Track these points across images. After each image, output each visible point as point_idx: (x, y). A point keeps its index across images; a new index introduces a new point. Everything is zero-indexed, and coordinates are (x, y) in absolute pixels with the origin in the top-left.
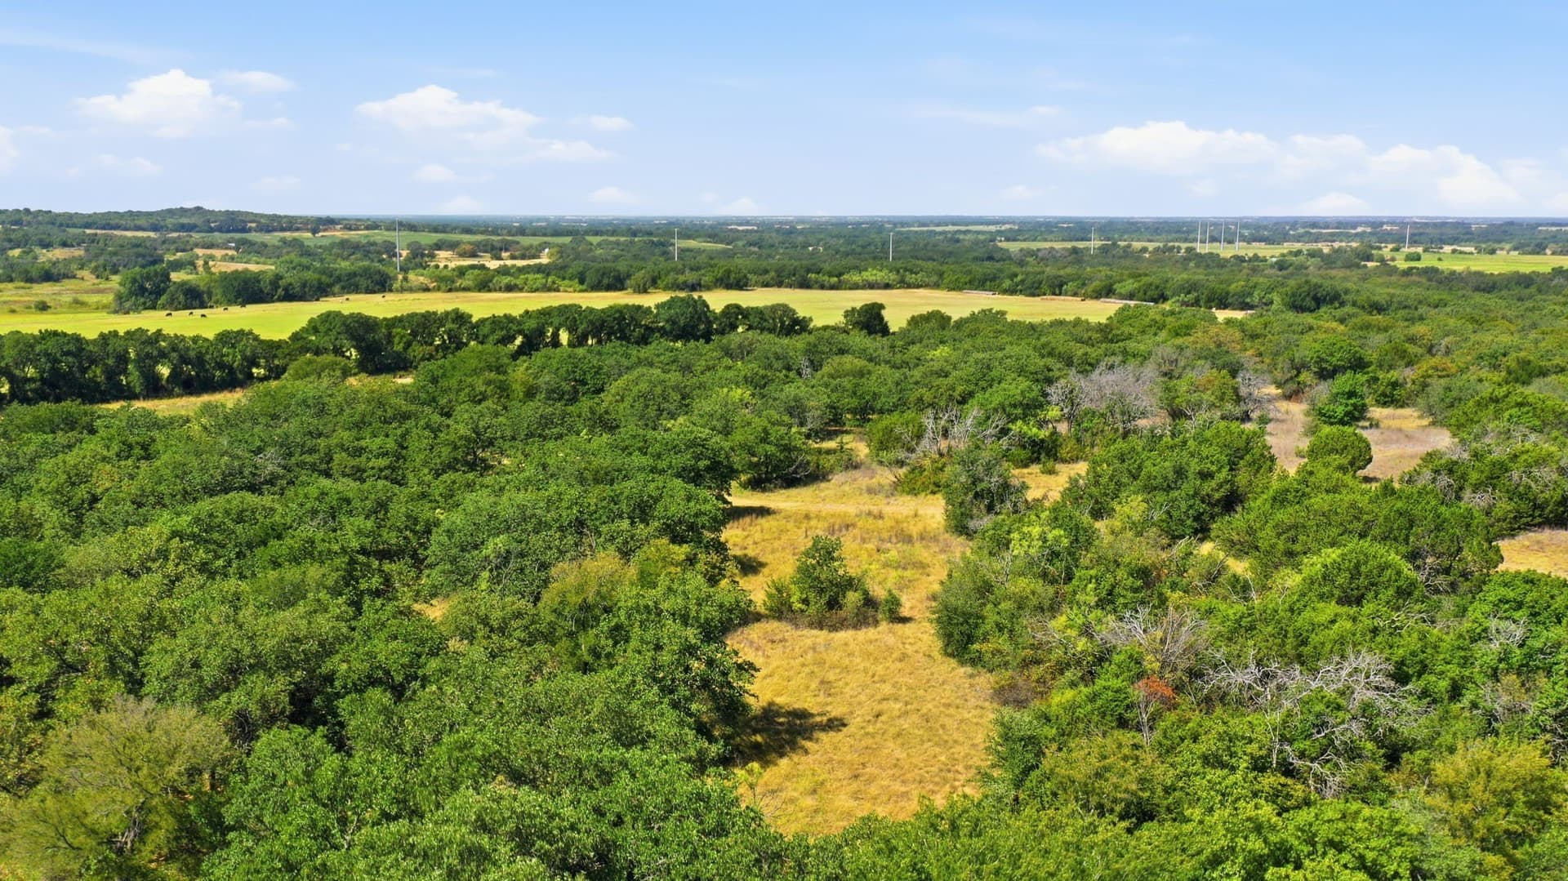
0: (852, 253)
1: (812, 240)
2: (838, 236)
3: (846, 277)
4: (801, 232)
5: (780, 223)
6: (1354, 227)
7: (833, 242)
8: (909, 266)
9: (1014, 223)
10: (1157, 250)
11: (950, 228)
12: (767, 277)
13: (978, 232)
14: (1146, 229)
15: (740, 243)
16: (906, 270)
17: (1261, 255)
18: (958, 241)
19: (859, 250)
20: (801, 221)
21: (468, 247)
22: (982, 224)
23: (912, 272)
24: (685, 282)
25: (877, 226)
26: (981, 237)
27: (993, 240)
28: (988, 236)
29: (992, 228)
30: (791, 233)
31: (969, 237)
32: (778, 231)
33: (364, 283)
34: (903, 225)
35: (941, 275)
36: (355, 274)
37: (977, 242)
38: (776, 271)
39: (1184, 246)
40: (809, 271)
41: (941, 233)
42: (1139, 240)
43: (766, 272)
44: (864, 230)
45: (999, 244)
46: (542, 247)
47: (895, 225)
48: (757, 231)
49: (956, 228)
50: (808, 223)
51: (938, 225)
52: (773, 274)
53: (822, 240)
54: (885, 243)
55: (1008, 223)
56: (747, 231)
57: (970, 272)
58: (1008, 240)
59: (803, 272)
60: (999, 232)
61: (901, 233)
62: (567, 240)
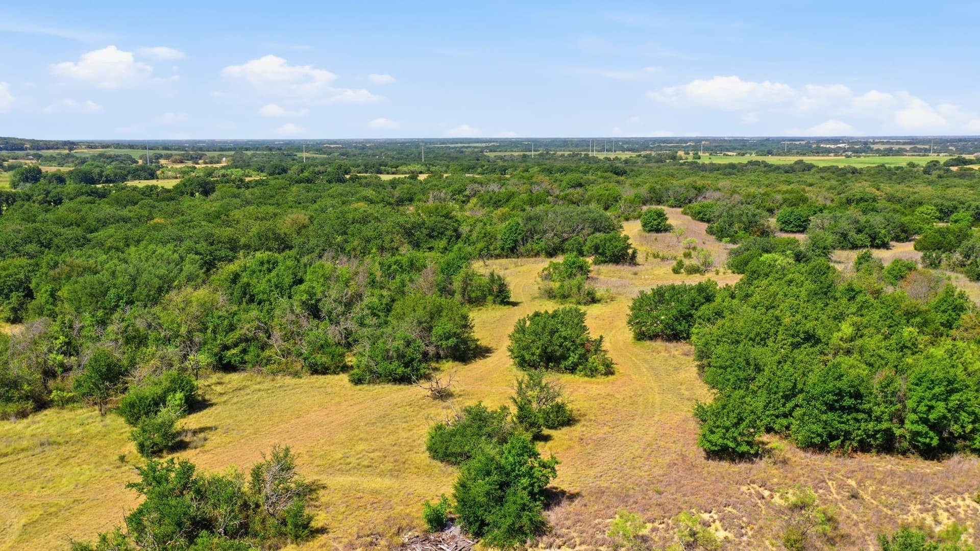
0: (402, 158)
1: (377, 152)
2: (393, 150)
3: (399, 168)
4: (370, 148)
5: (356, 143)
6: (686, 142)
7: (389, 153)
8: (432, 163)
9: (497, 142)
10: (569, 155)
11: (459, 145)
12: (360, 169)
13: (475, 147)
14: (572, 144)
15: (336, 154)
16: (430, 164)
17: (619, 157)
18: (462, 152)
19: (405, 157)
20: (369, 141)
21: (178, 157)
22: (478, 142)
23: (433, 166)
24: (319, 171)
25: (416, 144)
26: (476, 150)
27: (482, 152)
28: (479, 149)
29: (484, 145)
30: (364, 148)
31: (470, 150)
32: (355, 147)
33: (143, 174)
34: (431, 143)
35: (448, 167)
36: (137, 170)
37: (473, 153)
38: (364, 165)
39: (583, 153)
40: (381, 165)
41: (453, 148)
42: (561, 151)
43: (359, 166)
44: (408, 147)
45: (485, 154)
46: (221, 156)
47: (426, 143)
48: (342, 148)
49: (462, 145)
50: (373, 142)
51: (452, 143)
52: (362, 167)
53: (383, 152)
54: (420, 153)
55: (494, 142)
56: (337, 148)
57: (462, 165)
58: (491, 151)
59: (378, 166)
60: (487, 147)
61: (428, 148)
62: (232, 153)
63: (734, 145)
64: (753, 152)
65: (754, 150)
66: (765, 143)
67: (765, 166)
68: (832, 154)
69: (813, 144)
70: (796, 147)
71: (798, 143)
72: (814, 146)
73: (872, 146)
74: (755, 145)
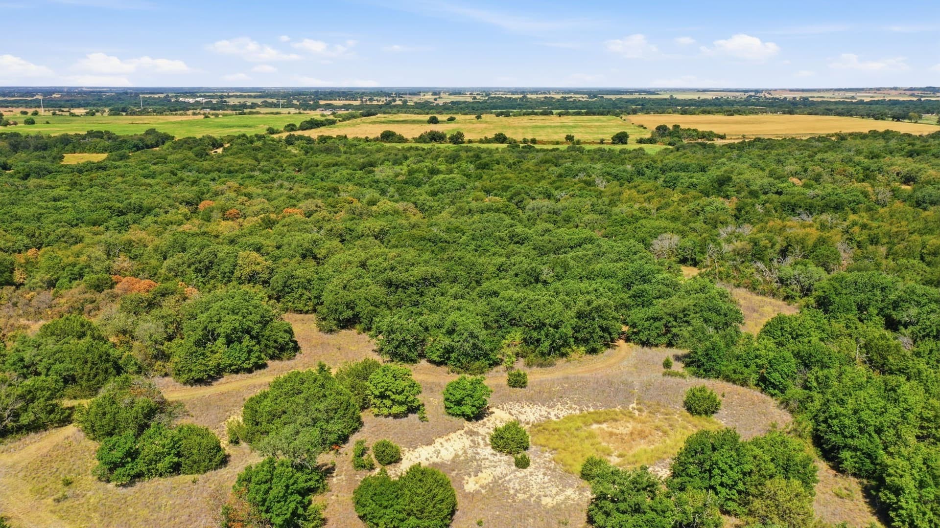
63: (90, 99)
64: (107, 110)
65: (106, 106)
66: (122, 97)
67: (109, 139)
68: (190, 112)
69: (172, 97)
70: (156, 102)
71: (156, 96)
72: (173, 100)
73: (227, 100)
74: (112, 98)
